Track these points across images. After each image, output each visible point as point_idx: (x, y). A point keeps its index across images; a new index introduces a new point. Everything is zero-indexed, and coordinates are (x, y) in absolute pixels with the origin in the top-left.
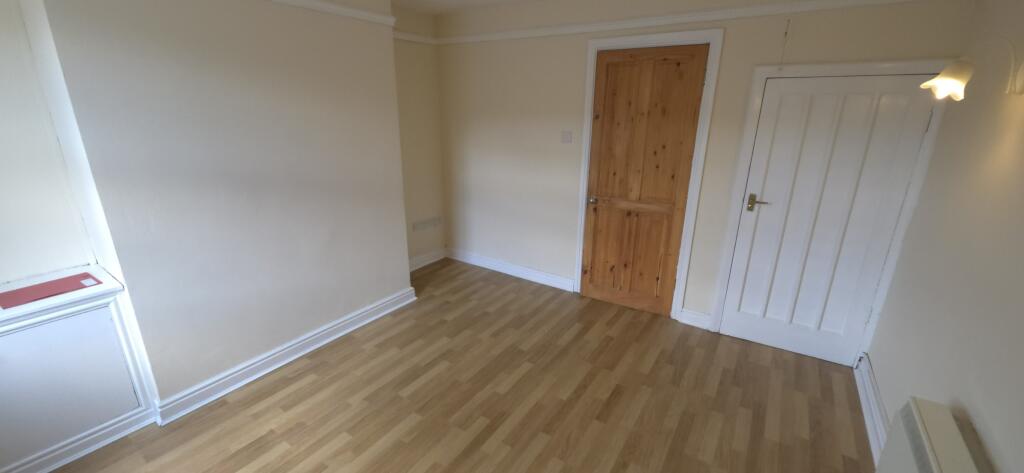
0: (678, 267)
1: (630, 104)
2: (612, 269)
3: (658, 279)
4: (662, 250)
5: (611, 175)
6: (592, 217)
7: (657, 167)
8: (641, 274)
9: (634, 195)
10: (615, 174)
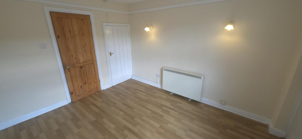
0: (99, 76)
1: (70, 32)
2: (81, 87)
3: (95, 82)
4: (94, 74)
5: (71, 57)
6: (68, 73)
7: (86, 51)
8: (90, 83)
9: (81, 61)
10: (72, 56)
